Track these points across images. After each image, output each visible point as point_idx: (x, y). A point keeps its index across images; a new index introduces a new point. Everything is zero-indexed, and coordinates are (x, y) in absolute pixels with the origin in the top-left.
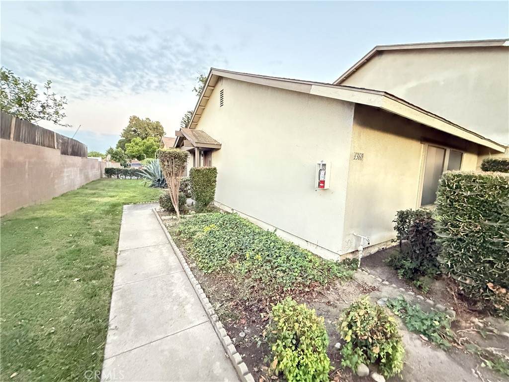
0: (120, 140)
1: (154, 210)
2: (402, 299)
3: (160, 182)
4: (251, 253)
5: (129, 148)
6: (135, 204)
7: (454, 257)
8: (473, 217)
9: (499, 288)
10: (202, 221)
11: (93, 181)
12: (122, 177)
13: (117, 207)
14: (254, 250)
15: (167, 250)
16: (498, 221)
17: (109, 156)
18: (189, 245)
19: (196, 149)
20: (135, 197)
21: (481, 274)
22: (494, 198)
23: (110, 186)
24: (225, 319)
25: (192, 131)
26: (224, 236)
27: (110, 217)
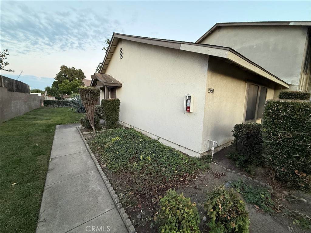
0: (54, 82)
1: (78, 128)
2: (240, 181)
3: (82, 109)
4: (143, 156)
5: (61, 87)
6: (64, 124)
7: (274, 154)
8: (287, 129)
9: (302, 173)
10: (111, 135)
11: (35, 109)
12: (56, 106)
13: (51, 127)
14: (145, 153)
15: (86, 156)
16: (303, 131)
17: (47, 92)
18: (101, 152)
19: (105, 87)
20: (65, 119)
21: (291, 165)
22: (301, 116)
23: (47, 112)
24: (126, 206)
25: (102, 75)
26: (126, 144)
27: (45, 134)
